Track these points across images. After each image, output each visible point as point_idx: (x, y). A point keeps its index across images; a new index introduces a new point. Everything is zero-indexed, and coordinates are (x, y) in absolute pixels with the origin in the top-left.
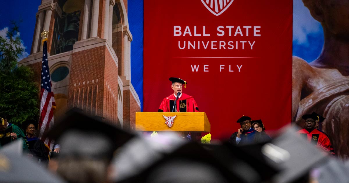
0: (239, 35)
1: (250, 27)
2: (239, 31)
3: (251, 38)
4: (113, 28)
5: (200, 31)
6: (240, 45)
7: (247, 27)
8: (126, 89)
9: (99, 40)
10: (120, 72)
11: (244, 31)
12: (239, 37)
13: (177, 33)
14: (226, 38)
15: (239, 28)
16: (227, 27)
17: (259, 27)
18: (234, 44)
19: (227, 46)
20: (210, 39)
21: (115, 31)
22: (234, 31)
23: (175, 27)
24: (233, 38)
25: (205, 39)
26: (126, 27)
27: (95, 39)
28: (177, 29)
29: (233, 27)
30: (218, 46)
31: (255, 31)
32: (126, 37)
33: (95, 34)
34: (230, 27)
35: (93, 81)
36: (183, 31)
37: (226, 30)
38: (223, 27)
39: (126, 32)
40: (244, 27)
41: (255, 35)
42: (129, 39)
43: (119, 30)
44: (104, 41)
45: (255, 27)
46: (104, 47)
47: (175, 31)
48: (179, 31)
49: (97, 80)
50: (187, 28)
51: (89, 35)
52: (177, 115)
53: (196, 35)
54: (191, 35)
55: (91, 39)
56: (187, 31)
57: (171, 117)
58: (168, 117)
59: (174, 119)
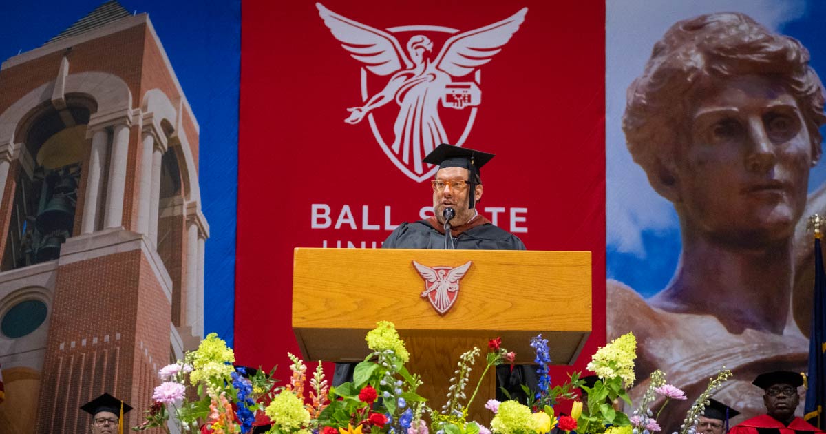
1: (502, 210)
4: (162, 208)
5: (376, 217)
7: (495, 211)
9: (125, 236)
10: (177, 315)
13: (321, 221)
17: (524, 210)
21: (168, 213)
23: (315, 207)
26: (193, 206)
27: (116, 233)
28: (321, 211)
31: (514, 219)
32: (194, 229)
33: (115, 218)
35: (107, 338)
36: (334, 216)
39: (193, 218)
40: (487, 210)
41: (514, 229)
42: (200, 233)
43: (177, 213)
44: (138, 238)
45: (513, 211)
46: (138, 252)
47: (315, 216)
48: (326, 216)
49: (118, 336)
50: (346, 209)
51: (100, 223)
52: (472, 264)
53: (366, 226)
54: (354, 227)
55: (105, 232)
56: (346, 217)
57: (447, 270)
58: (437, 270)
59: (461, 279)
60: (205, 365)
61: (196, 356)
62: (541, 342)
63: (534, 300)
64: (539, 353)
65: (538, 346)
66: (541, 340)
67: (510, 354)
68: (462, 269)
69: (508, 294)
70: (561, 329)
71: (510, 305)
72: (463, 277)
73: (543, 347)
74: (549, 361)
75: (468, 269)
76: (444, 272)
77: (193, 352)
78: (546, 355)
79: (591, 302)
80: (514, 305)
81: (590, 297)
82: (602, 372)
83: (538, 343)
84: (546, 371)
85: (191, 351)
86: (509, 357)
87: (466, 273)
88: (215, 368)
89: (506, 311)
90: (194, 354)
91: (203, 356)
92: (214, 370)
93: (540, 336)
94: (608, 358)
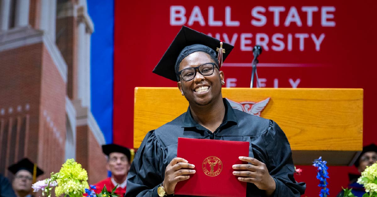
0: (293, 24)
1: (315, 9)
2: (293, 17)
3: (317, 28)
4: (58, 11)
5: (220, 16)
6: (296, 42)
7: (310, 10)
8: (81, 123)
9: (30, 32)
10: (70, 91)
11: (303, 16)
12: (293, 28)
13: (178, 19)
14: (269, 29)
15: (293, 10)
16: (271, 9)
17: (332, 9)
18: (285, 40)
19: (270, 44)
20: (239, 31)
21: (63, 15)
22: (283, 16)
23: (173, 9)
24: (282, 29)
25: (230, 31)
26: (81, 9)
27: (24, 30)
28: (178, 12)
29: (282, 9)
30: (253, 44)
31: (324, 16)
32: (82, 27)
33: (23, 20)
34: (277, 10)
35: (19, 109)
36: (188, 15)
37: (270, 16)
38: (262, 9)
39: (81, 18)
40: (304, 9)
41: (324, 23)
42: (87, 29)
43: (69, 14)
44: (40, 33)
45: (324, 10)
46: (40, 46)
47: (173, 16)
48: (182, 15)
49: (28, 107)
50: (196, 10)
51: (13, 22)
52: (270, 99)
53: (212, 23)
54: (202, 23)
55: (16, 29)
56: (196, 16)
57: (251, 104)
58: (244, 105)
59: (261, 112)
60: (65, 183)
61: (58, 176)
62: (322, 163)
63: (318, 127)
64: (320, 171)
65: (320, 165)
66: (321, 162)
67: (298, 170)
68: (263, 104)
69: (298, 123)
70: (339, 149)
71: (299, 131)
72: (263, 109)
73: (323, 166)
74: (328, 177)
75: (267, 104)
76: (249, 106)
77: (57, 174)
78: (325, 172)
79: (362, 128)
80: (302, 131)
81: (361, 124)
82: (368, 187)
83: (319, 164)
84: (325, 185)
85: (55, 173)
86: (297, 173)
87: (265, 107)
88: (72, 186)
89: (296, 135)
90: (57, 175)
91: (64, 176)
92: (72, 187)
93: (320, 158)
94: (374, 175)
